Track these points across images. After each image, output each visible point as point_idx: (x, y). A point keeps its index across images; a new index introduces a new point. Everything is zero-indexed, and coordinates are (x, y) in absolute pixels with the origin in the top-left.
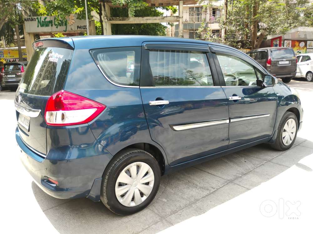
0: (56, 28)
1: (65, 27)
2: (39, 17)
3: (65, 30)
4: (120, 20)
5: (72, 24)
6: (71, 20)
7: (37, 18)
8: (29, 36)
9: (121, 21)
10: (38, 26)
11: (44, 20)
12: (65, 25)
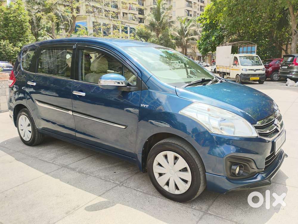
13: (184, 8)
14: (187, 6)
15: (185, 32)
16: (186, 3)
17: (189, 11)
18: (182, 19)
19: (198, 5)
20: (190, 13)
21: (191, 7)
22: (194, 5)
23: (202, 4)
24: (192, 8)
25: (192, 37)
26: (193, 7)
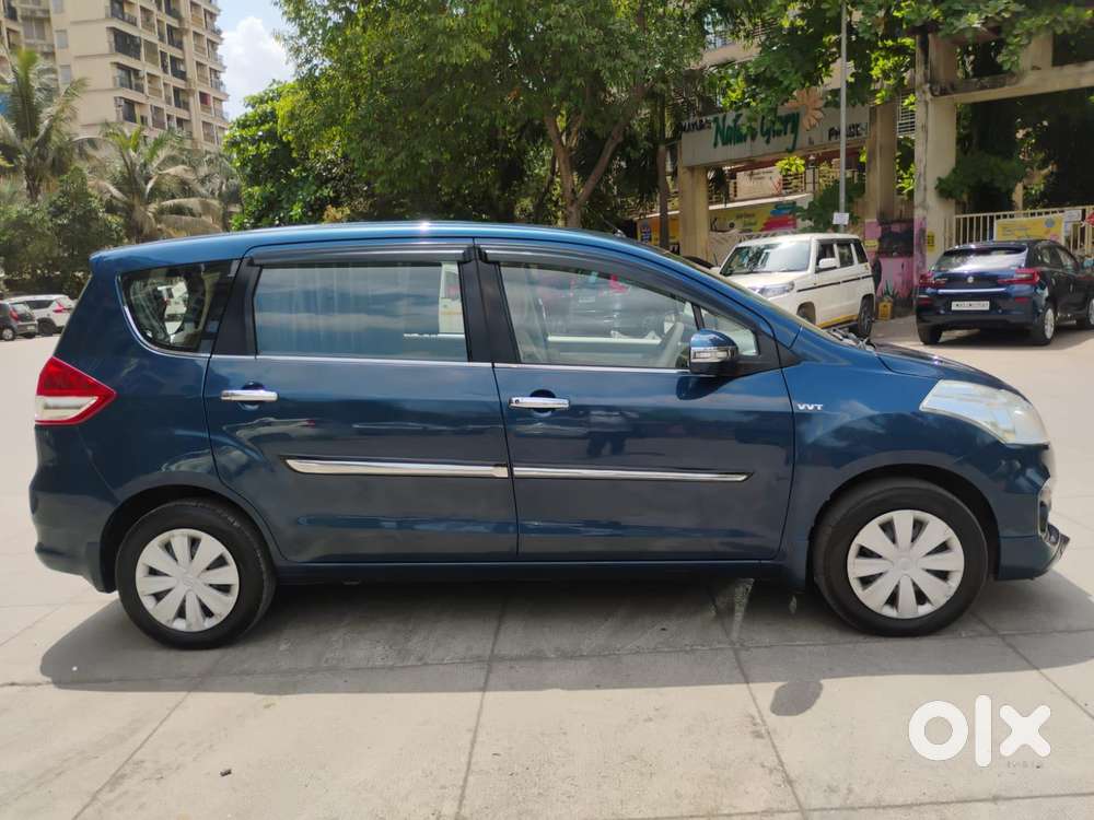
0: (764, 144)
1: (793, 136)
2: (721, 116)
3: (790, 147)
4: (983, 88)
5: (815, 126)
6: (810, 111)
7: (716, 120)
8: (693, 176)
9: (987, 91)
10: (715, 145)
11: (732, 125)
12: (792, 132)
13: (111, 90)
14: (122, 85)
15: (146, 183)
16: (116, 74)
17: (130, 104)
18: (122, 132)
19: (165, 84)
20: (138, 111)
21: (140, 89)
22: (149, 82)
23: (180, 84)
24: (143, 92)
25: (176, 201)
26: (146, 90)
